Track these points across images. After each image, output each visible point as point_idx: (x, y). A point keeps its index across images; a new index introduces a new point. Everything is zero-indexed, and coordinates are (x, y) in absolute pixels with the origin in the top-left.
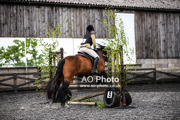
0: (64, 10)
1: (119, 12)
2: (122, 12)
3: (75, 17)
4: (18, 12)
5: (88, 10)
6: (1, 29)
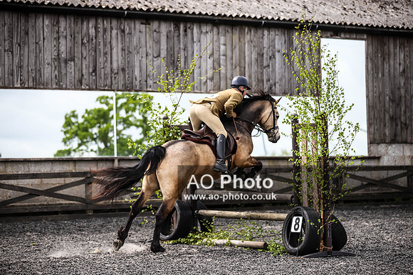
0: (204, 31)
1: (332, 37)
2: (337, 35)
3: (229, 46)
4: (100, 35)
5: (260, 32)
6: (60, 72)
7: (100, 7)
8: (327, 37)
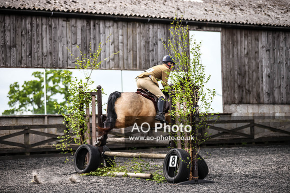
0: (108, 26)
1: (197, 30)
2: (201, 29)
3: (125, 36)
4: (34, 29)
5: (147, 26)
6: (6, 55)
7: (34, 9)
8: (194, 30)
